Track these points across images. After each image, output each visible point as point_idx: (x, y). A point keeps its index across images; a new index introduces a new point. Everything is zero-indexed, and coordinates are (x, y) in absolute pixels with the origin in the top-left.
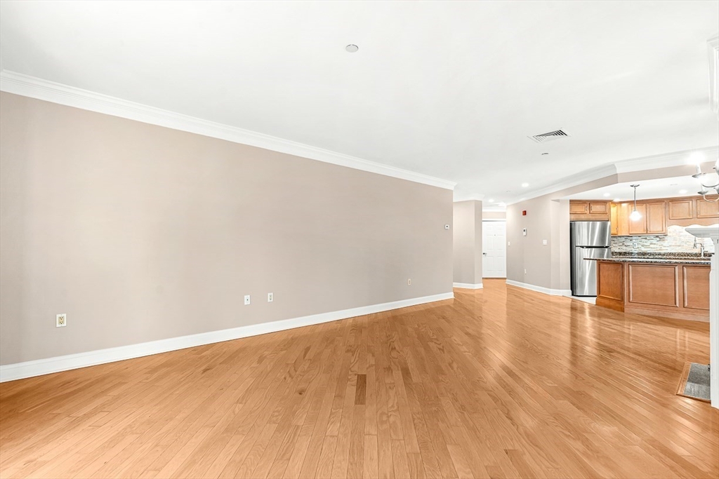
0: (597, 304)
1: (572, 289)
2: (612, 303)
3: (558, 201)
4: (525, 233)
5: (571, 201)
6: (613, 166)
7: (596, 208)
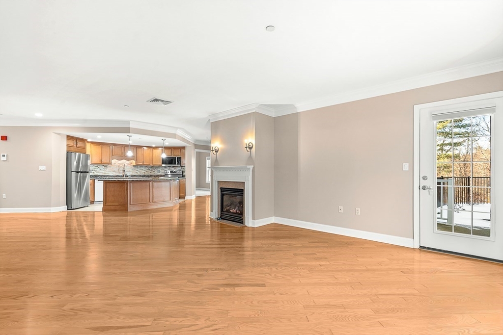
0: (104, 210)
1: (67, 205)
2: (117, 208)
3: (59, 134)
4: (5, 158)
5: (67, 136)
6: (128, 122)
7: (80, 144)
